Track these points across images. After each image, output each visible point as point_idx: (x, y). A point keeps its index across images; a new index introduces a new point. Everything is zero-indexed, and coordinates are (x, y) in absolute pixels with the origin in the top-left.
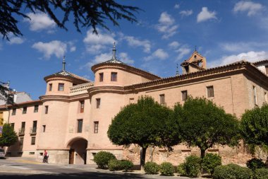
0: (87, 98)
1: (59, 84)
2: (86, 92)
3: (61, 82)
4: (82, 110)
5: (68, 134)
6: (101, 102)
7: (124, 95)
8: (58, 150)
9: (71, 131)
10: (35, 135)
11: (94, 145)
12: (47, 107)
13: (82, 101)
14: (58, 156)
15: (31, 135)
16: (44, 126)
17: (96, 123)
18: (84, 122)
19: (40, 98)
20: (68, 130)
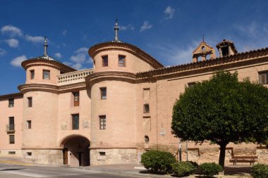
0: (82, 89)
1: (44, 70)
2: (83, 80)
3: (46, 68)
4: (77, 103)
5: (60, 131)
6: (108, 91)
7: (135, 85)
8: (50, 149)
9: (64, 128)
10: (14, 132)
11: (101, 143)
12: (30, 99)
13: (76, 93)
14: (50, 156)
15: (8, 133)
16: (29, 122)
17: (103, 117)
18: (81, 117)
19: (19, 88)
20: (59, 126)
